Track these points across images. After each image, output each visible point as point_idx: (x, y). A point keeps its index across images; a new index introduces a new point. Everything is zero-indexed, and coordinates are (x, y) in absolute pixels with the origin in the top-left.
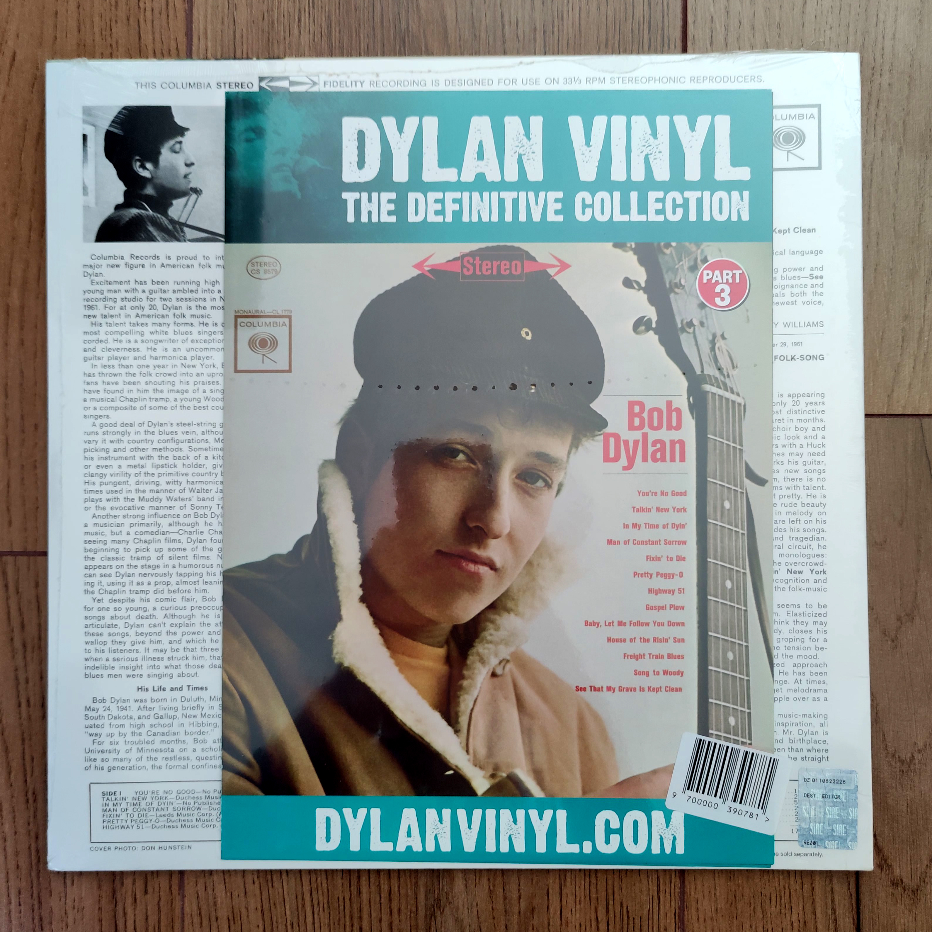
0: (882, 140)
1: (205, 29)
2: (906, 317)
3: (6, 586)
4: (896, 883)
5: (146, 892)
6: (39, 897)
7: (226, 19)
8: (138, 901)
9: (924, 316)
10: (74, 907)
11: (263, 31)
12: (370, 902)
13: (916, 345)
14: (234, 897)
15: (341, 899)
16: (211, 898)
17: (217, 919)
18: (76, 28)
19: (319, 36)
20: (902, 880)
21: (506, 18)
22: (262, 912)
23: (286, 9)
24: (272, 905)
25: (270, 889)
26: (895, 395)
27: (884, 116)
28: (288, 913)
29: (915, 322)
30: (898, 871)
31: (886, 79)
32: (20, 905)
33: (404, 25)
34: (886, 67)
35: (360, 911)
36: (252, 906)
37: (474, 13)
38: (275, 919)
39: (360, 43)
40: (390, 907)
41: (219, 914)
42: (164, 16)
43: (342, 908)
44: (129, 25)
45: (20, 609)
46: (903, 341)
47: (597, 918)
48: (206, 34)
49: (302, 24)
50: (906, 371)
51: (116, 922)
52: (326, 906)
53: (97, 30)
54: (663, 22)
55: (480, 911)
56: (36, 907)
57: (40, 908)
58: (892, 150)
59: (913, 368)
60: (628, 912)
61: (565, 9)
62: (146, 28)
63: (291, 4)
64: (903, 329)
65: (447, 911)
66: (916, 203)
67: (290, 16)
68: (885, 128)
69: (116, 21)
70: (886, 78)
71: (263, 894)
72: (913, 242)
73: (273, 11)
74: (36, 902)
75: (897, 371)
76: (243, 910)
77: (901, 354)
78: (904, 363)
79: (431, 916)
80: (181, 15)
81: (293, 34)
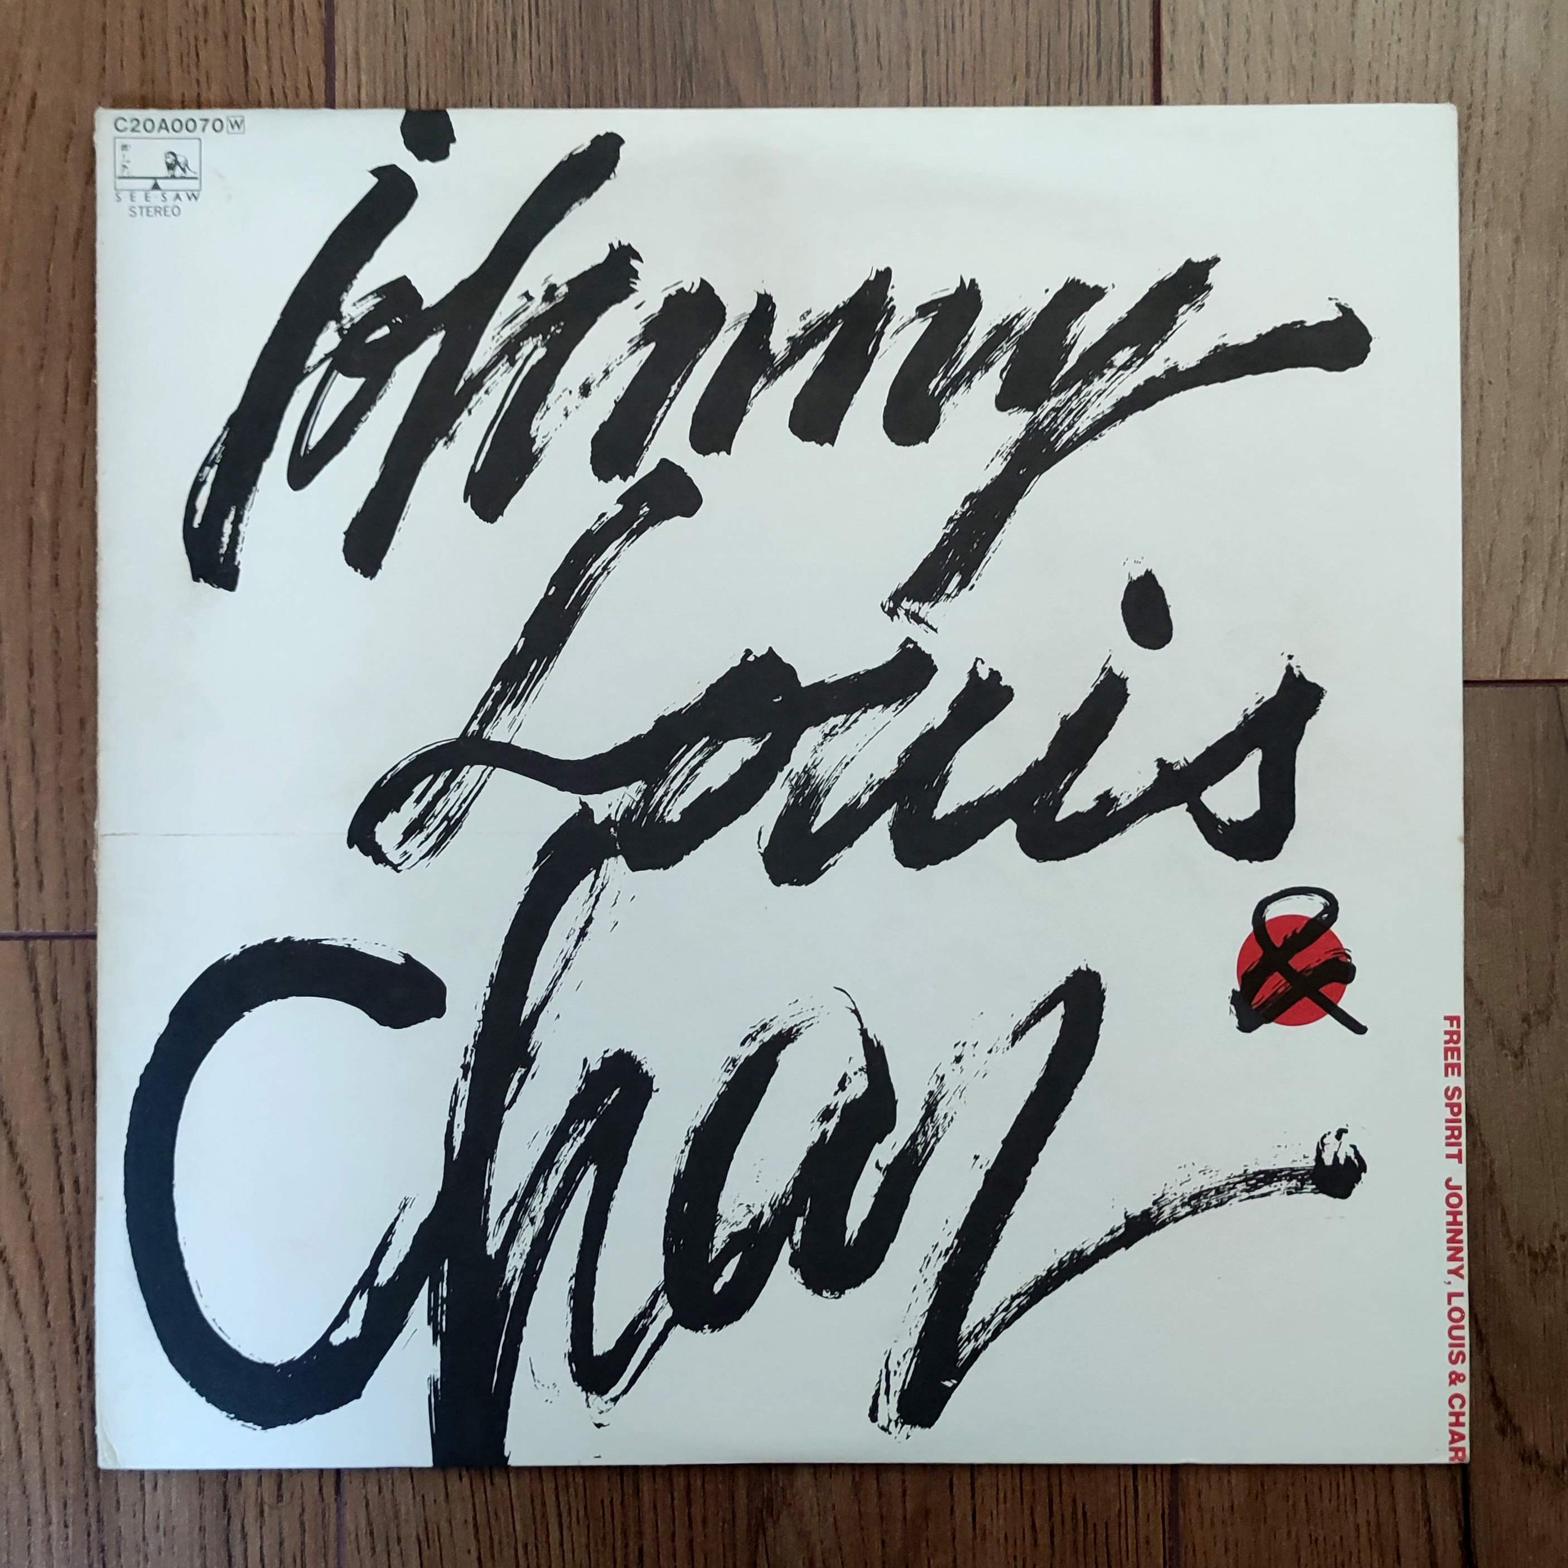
0: (1486, 225)
1: (357, 53)
2: (1530, 520)
3: (36, 991)
4: (1528, 1457)
5: (280, 1498)
6: (98, 1512)
7: (390, 33)
8: (266, 1514)
9: (1559, 517)
10: (158, 1527)
11: (453, 54)
12: (655, 1507)
13: (1547, 566)
14: (427, 1503)
15: (607, 1503)
16: (389, 1505)
17: (399, 1540)
18: (138, 52)
19: (549, 63)
20: (1537, 1452)
21: (860, 30)
22: (475, 1526)
23: (491, 17)
24: (492, 1515)
25: (489, 1488)
26: (1513, 647)
27: (1489, 185)
28: (518, 1527)
29: (1545, 527)
30: (1531, 1437)
31: (1491, 124)
32: (66, 1526)
33: (689, 43)
34: (1492, 104)
35: (639, 1521)
36: (459, 1517)
37: (806, 21)
38: (496, 1538)
39: (616, 73)
40: (689, 1514)
41: (403, 1533)
42: (286, 30)
43: (608, 1515)
44: (227, 45)
45: (59, 1029)
46: (1525, 558)
47: (1034, 1526)
48: (357, 59)
49: (519, 42)
50: (1532, 608)
51: (229, 1550)
52: (582, 1513)
53: (173, 55)
54: (1121, 33)
55: (838, 1517)
56: (94, 1528)
57: (100, 1531)
58: (1503, 240)
59: (1543, 603)
60: (1084, 1514)
61: (958, 12)
62: (256, 52)
63: (500, 8)
64: (1525, 539)
65: (784, 1520)
66: (1544, 330)
67: (497, 27)
68: (1492, 206)
69: (206, 41)
70: (1491, 121)
71: (476, 1495)
72: (1539, 395)
73: (469, 21)
74: (93, 1521)
75: (1516, 610)
76: (444, 1525)
77: (1522, 582)
78: (1527, 595)
79: (757, 1528)
80: (316, 29)
81: (504, 60)
